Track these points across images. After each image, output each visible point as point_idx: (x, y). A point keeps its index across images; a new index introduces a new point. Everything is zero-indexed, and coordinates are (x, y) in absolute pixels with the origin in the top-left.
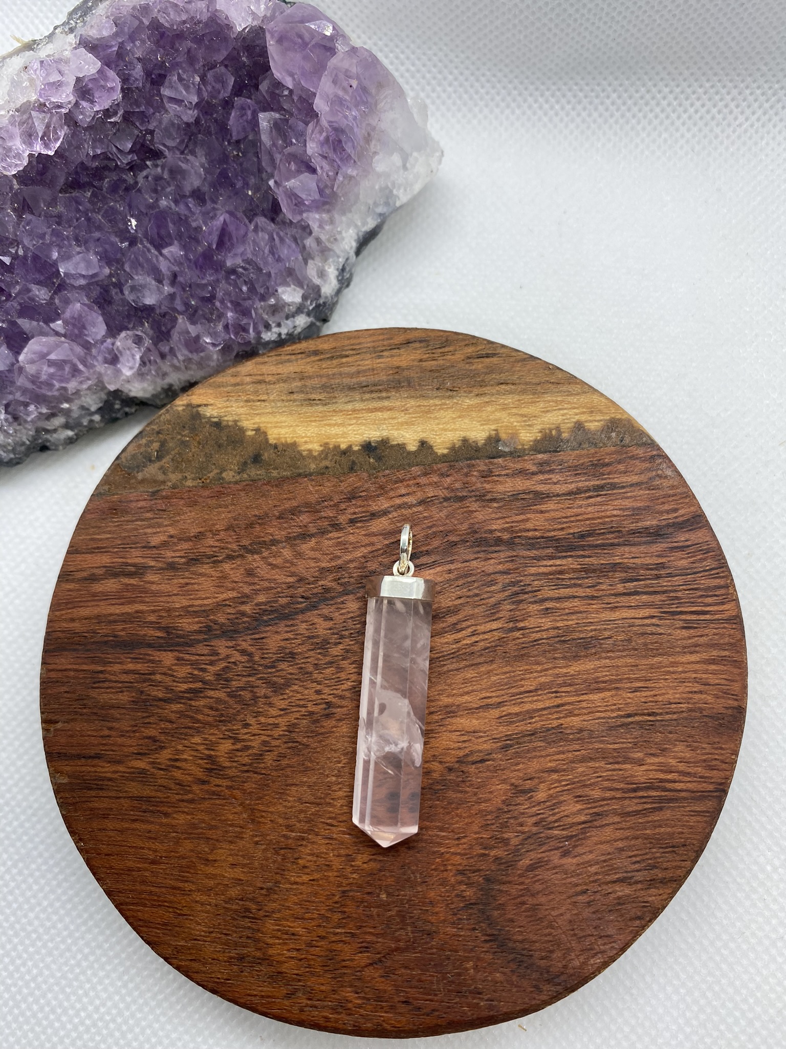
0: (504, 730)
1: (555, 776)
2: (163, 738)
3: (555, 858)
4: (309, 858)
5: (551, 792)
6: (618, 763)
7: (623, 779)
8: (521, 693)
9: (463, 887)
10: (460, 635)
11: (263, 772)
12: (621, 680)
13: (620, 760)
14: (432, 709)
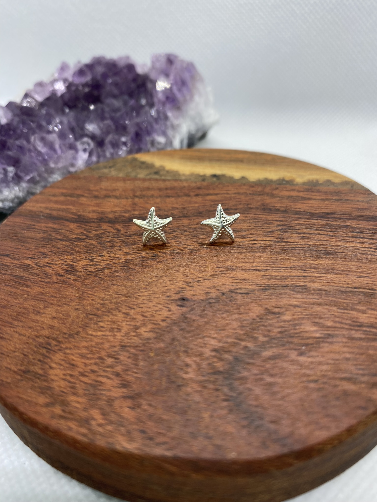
0: (265, 282)
1: (298, 309)
2: (49, 254)
3: (293, 355)
4: (109, 323)
5: (295, 317)
6: (347, 309)
7: (351, 319)
8: (280, 267)
9: (215, 360)
10: (245, 240)
11: (101, 276)
12: (349, 271)
13: (348, 308)
14: (219, 266)
